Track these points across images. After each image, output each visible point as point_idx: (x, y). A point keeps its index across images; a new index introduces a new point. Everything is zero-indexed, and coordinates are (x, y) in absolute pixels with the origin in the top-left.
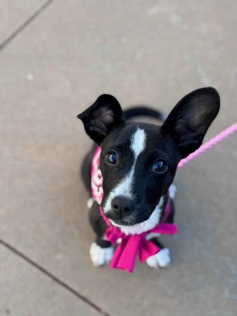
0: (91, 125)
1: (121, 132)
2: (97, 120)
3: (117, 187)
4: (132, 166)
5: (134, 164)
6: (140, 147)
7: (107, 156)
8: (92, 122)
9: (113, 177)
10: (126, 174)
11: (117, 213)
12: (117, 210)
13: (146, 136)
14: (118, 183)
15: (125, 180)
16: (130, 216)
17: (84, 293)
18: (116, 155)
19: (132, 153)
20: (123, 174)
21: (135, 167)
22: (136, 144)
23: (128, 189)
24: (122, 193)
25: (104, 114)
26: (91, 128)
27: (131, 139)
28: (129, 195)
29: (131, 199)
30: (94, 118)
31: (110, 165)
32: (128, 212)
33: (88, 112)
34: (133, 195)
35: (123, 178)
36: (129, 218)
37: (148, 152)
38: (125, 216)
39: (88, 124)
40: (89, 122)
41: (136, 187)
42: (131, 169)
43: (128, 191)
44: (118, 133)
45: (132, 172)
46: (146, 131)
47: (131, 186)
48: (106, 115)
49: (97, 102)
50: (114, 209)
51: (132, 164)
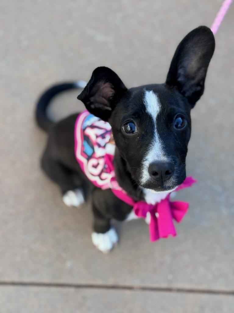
0: (92, 103)
1: (130, 99)
2: (97, 96)
3: (147, 155)
4: (154, 129)
5: (155, 127)
6: (156, 109)
7: (123, 128)
8: (92, 99)
9: (138, 147)
10: (151, 140)
11: (157, 180)
12: (157, 177)
13: (158, 96)
14: (147, 150)
15: (153, 145)
16: (171, 179)
17: (111, 282)
18: (134, 123)
19: (149, 117)
20: (148, 141)
21: (157, 130)
22: (150, 107)
23: (160, 153)
24: (156, 159)
25: (102, 88)
26: (93, 106)
27: (144, 104)
28: (164, 159)
29: (168, 162)
30: (93, 95)
31: (130, 136)
32: (169, 176)
33: (88, 89)
34: (168, 158)
35: (151, 144)
36: (171, 181)
37: (165, 111)
38: (166, 180)
39: (88, 103)
40: (89, 101)
41: (167, 150)
42: (155, 133)
43: (162, 155)
44: (128, 102)
45: (156, 136)
46: (155, 92)
47: (162, 149)
48: (103, 88)
49: (94, 77)
50: (153, 176)
51: (153, 128)
